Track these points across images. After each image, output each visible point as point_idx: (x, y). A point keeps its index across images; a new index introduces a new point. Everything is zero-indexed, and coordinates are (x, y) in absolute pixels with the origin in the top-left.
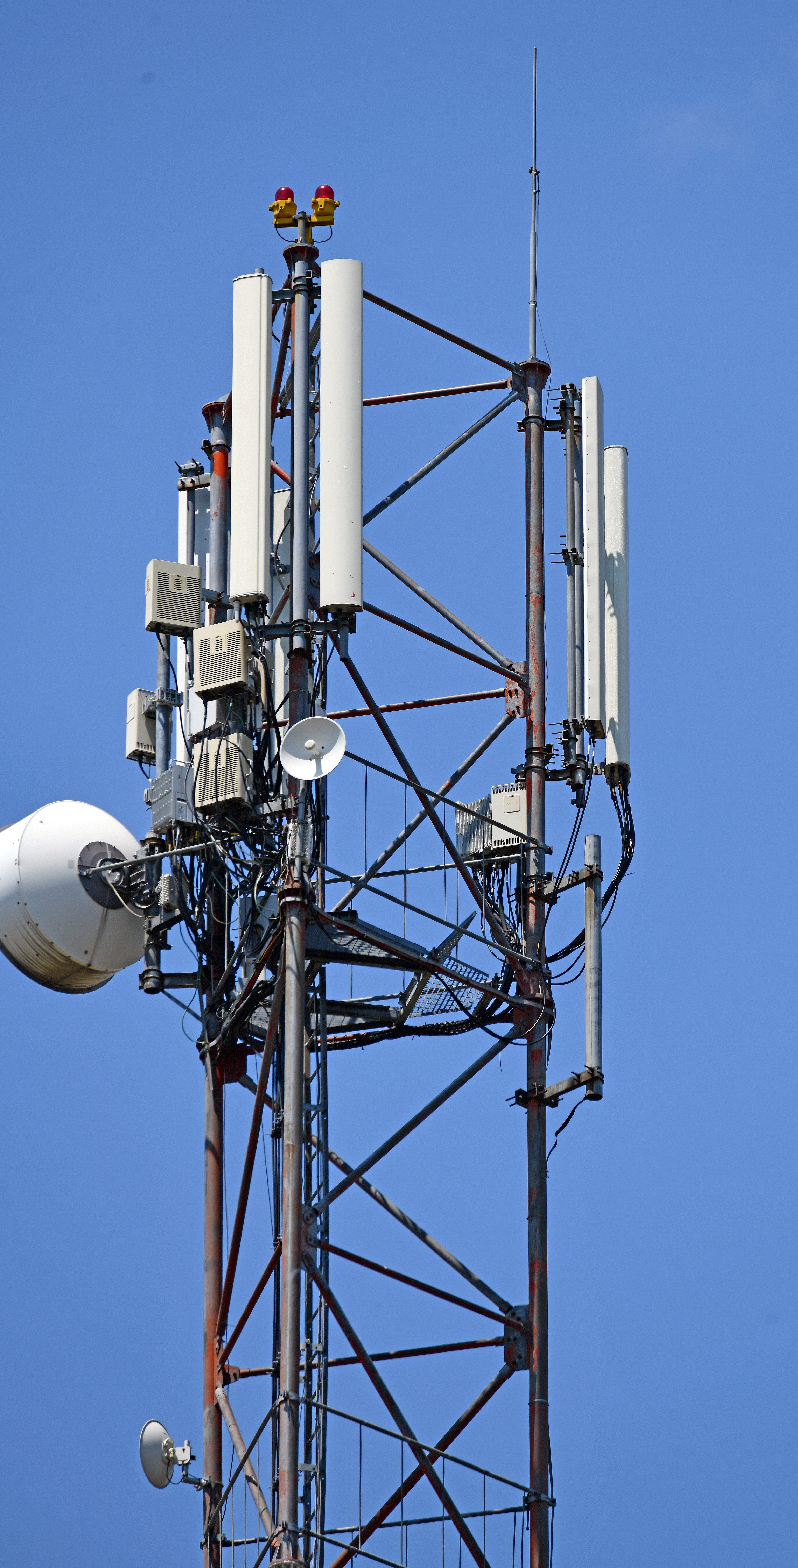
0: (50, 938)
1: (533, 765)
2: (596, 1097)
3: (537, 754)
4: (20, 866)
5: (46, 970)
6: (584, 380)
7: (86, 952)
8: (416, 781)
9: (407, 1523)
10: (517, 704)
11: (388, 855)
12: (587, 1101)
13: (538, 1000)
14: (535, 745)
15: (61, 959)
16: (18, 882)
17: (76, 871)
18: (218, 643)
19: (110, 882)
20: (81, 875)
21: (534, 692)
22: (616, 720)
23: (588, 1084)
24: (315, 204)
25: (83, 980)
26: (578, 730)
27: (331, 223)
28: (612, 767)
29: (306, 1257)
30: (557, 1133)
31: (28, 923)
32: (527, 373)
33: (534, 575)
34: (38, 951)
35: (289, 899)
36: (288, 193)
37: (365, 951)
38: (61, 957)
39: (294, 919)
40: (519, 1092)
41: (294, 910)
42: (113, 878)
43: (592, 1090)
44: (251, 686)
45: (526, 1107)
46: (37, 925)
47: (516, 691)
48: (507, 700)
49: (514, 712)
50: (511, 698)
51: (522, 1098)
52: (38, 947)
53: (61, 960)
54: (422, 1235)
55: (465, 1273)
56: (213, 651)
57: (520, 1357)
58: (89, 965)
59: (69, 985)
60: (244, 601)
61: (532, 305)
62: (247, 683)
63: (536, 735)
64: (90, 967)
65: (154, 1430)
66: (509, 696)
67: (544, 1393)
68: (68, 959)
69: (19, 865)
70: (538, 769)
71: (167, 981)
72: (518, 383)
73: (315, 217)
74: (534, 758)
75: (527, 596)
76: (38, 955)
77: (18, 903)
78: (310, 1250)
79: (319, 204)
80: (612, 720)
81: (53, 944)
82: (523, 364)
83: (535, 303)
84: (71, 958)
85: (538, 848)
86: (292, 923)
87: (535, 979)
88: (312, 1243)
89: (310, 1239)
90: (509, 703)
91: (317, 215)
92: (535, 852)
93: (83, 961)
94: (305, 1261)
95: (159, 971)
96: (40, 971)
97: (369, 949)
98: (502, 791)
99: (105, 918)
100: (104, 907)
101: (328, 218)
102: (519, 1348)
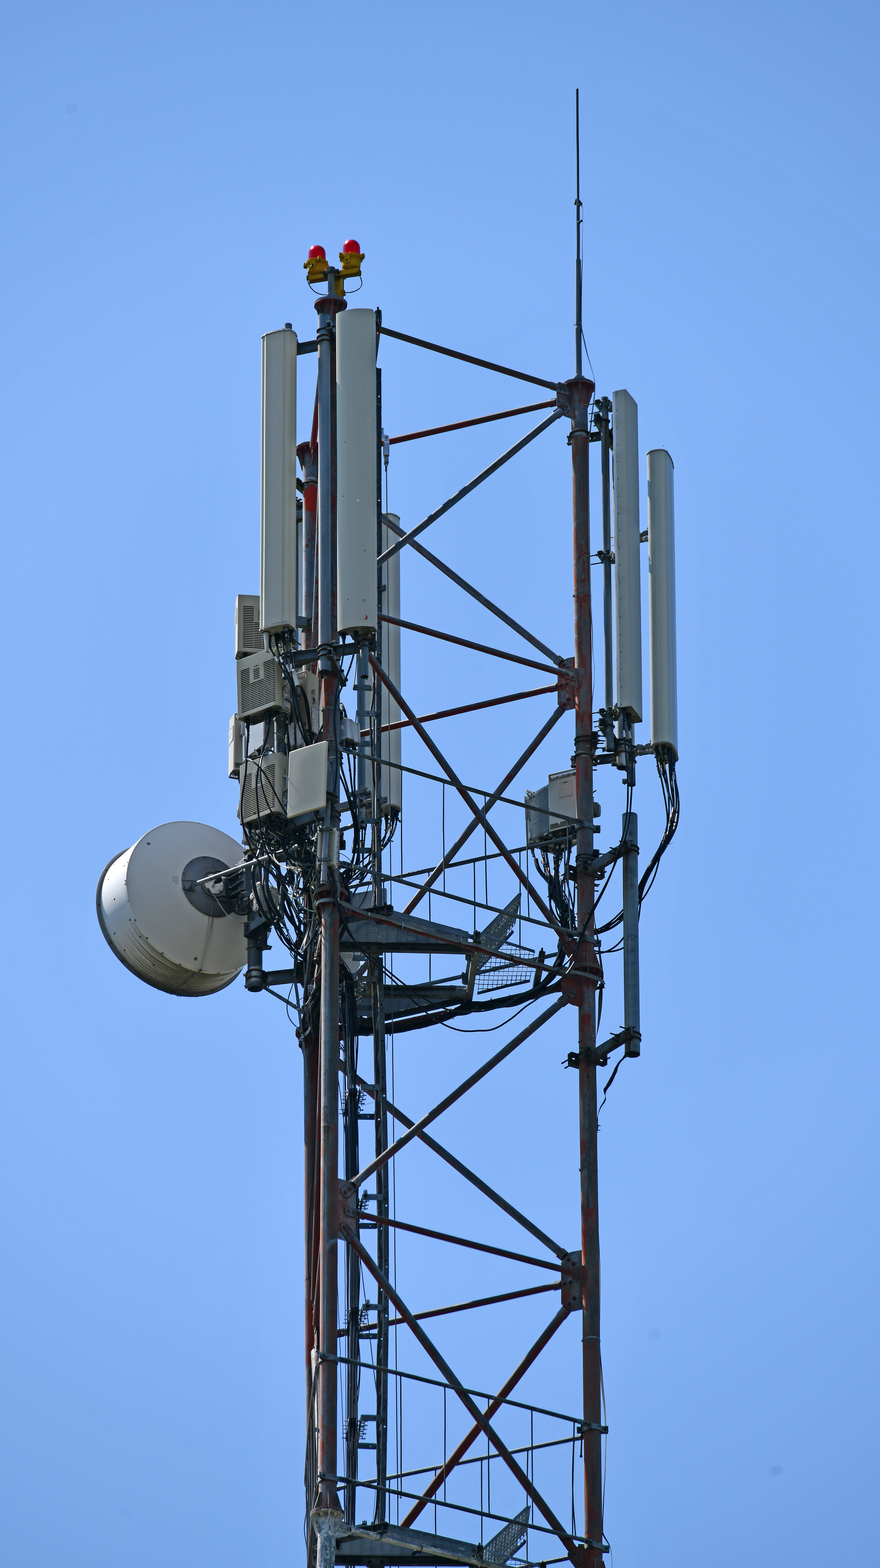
0: (160, 949)
1: (581, 751)
2: (634, 1054)
3: (583, 741)
4: (129, 887)
5: (164, 978)
7: (196, 959)
8: (457, 780)
12: (627, 1058)
14: (583, 733)
17: (180, 885)
18: (256, 671)
19: (213, 892)
20: (185, 889)
21: (581, 685)
23: (627, 1042)
25: (202, 983)
26: (615, 717)
27: (359, 274)
29: (344, 1228)
30: (605, 1090)
31: (140, 937)
32: (572, 390)
33: (580, 576)
34: (153, 962)
35: (322, 900)
36: (321, 252)
38: (174, 965)
39: (327, 918)
40: (571, 1055)
41: (327, 908)
42: (216, 888)
43: (631, 1047)
44: (287, 708)
45: (577, 1068)
46: (147, 938)
50: (562, 691)
51: (573, 1060)
52: (152, 958)
53: (175, 968)
56: (252, 680)
57: (574, 1298)
58: (200, 970)
59: (189, 989)
60: (273, 632)
62: (281, 705)
63: (583, 724)
64: (202, 972)
67: (595, 1330)
68: (179, 966)
69: (127, 885)
70: (585, 756)
71: (270, 979)
72: (563, 400)
73: (343, 270)
74: (581, 745)
76: (154, 965)
77: (130, 920)
78: (349, 1221)
81: (164, 955)
82: (566, 382)
84: (182, 966)
85: (584, 828)
88: (352, 1214)
89: (348, 1211)
91: (346, 267)
92: (581, 832)
93: (194, 967)
94: (344, 1231)
95: (262, 970)
96: (159, 979)
99: (210, 926)
100: (210, 916)
101: (354, 271)
102: (575, 1291)
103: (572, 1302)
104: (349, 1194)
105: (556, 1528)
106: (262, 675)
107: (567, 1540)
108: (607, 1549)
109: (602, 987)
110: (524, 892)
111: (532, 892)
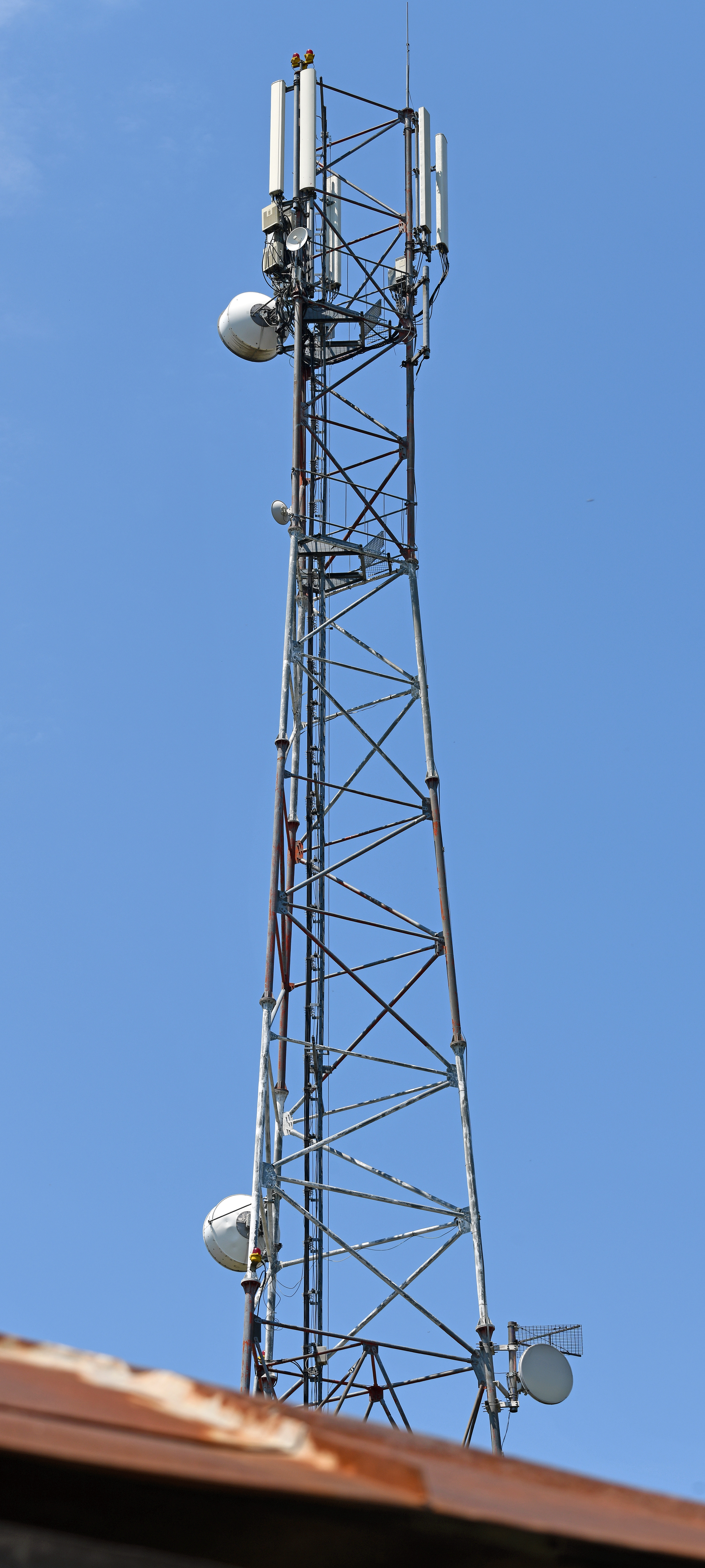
0: (242, 340)
1: (408, 247)
2: (427, 357)
3: (408, 244)
5: (245, 353)
6: (419, 109)
7: (257, 343)
8: (354, 254)
9: (367, 522)
10: (403, 228)
11: (361, 290)
12: (425, 360)
13: (409, 328)
14: (408, 240)
15: (248, 347)
16: (228, 321)
17: (250, 314)
18: (269, 212)
20: (251, 316)
21: (408, 222)
22: (440, 229)
23: (424, 353)
24: (305, 56)
25: (260, 355)
26: (420, 231)
27: (312, 62)
28: (439, 244)
30: (417, 374)
31: (234, 335)
32: (405, 113)
33: (408, 182)
34: (240, 346)
35: (294, 296)
36: (298, 55)
37: (337, 316)
39: (297, 303)
40: (403, 362)
41: (297, 300)
42: (265, 316)
43: (425, 355)
44: (281, 225)
45: (406, 367)
46: (236, 335)
47: (402, 224)
48: (399, 228)
49: (402, 231)
50: (401, 226)
51: (404, 364)
52: (239, 344)
54: (372, 420)
55: (387, 430)
56: (268, 215)
57: (404, 455)
59: (256, 358)
60: (275, 194)
62: (279, 224)
63: (409, 237)
64: (260, 349)
65: (278, 504)
67: (413, 466)
69: (228, 315)
70: (409, 249)
71: (287, 349)
72: (401, 117)
73: (306, 61)
75: (406, 190)
77: (229, 329)
79: (307, 56)
80: (439, 229)
81: (243, 342)
82: (403, 110)
83: (408, 89)
84: (251, 346)
85: (409, 276)
86: (296, 305)
87: (408, 321)
88: (306, 416)
89: (305, 414)
92: (408, 278)
93: (256, 347)
94: (303, 422)
95: (283, 346)
96: (243, 354)
98: (399, 260)
99: (263, 330)
100: (262, 326)
102: (404, 452)
104: (305, 408)
105: (394, 540)
106: (271, 213)
107: (399, 545)
108: (416, 550)
109: (416, 336)
110: (383, 299)
111: (386, 298)
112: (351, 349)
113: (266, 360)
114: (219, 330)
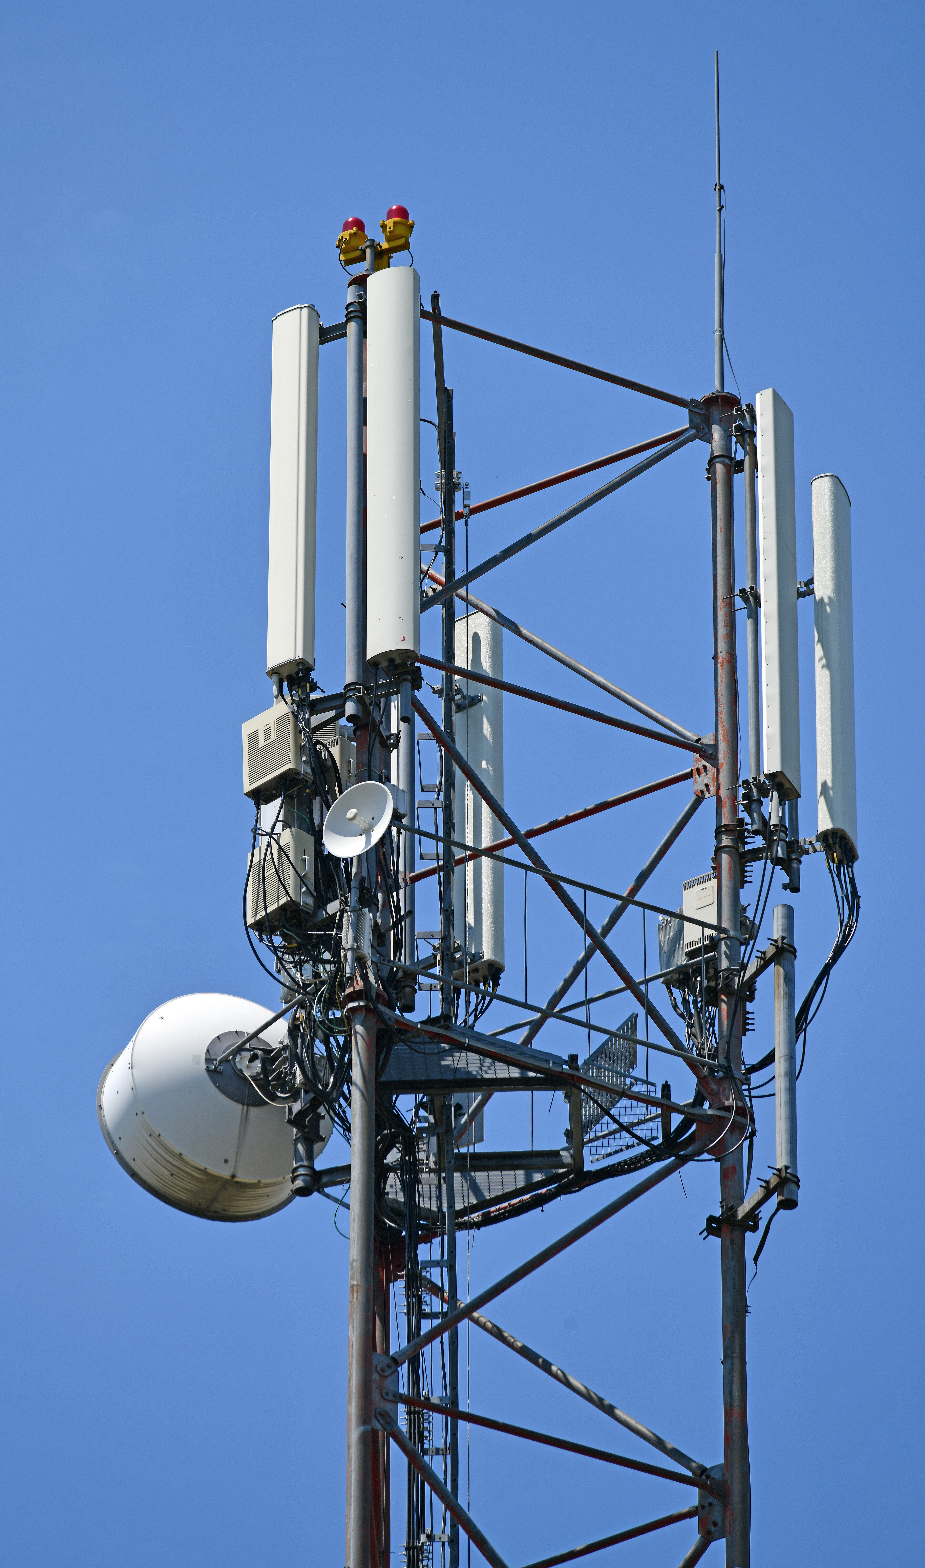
0: (178, 1149)
1: (723, 845)
2: (789, 1204)
3: (726, 833)
4: (134, 1070)
5: (189, 1193)
6: (758, 395)
7: (226, 1161)
8: (544, 866)
10: (706, 781)
12: (782, 1211)
13: (728, 1109)
14: (725, 822)
15: (198, 1174)
16: (133, 1089)
17: (203, 1066)
18: (267, 732)
19: (247, 1074)
20: (208, 1070)
21: (723, 763)
22: (829, 784)
23: (778, 1190)
24: (384, 227)
25: (238, 1200)
26: (764, 792)
27: (406, 246)
28: (825, 835)
29: (381, 1414)
30: (756, 1259)
31: (151, 1135)
32: (711, 409)
33: (722, 631)
34: (172, 1171)
35: (351, 1005)
36: (359, 224)
37: (490, 1072)
38: (197, 1171)
39: (359, 1028)
40: (711, 1219)
41: (358, 1017)
42: (252, 1070)
43: (783, 1196)
44: (307, 773)
45: (720, 1237)
46: (159, 1135)
47: (705, 767)
48: (695, 780)
49: (702, 792)
50: (700, 776)
51: (714, 1226)
52: (169, 1164)
53: (199, 1176)
56: (261, 743)
57: (715, 1524)
58: (233, 1176)
59: (224, 1210)
60: (285, 674)
61: (717, 333)
62: (299, 769)
63: (725, 811)
64: (236, 1179)
66: (697, 776)
68: (204, 1171)
69: (132, 1068)
70: (727, 849)
71: (325, 1179)
72: (697, 420)
73: (386, 243)
74: (724, 837)
75: (715, 658)
76: (172, 1175)
77: (137, 1114)
78: (388, 1407)
79: (388, 227)
81: (183, 1156)
82: (703, 399)
83: (722, 331)
84: (208, 1171)
85: (728, 938)
86: (356, 1033)
87: (727, 1086)
88: (390, 1397)
89: (387, 1394)
90: (697, 783)
91: (388, 240)
92: (725, 943)
93: (225, 1173)
94: (380, 1419)
95: (311, 1168)
96: (183, 1196)
97: (493, 1068)
98: (694, 885)
99: (246, 1118)
100: (243, 1104)
101: (401, 242)
102: (716, 1515)
103: (713, 1529)
104: (388, 1372)
106: (273, 736)
109: (753, 1134)
110: (641, 1012)
111: (652, 1011)
112: (538, 1177)
113: (258, 1216)
114: (101, 1118)
